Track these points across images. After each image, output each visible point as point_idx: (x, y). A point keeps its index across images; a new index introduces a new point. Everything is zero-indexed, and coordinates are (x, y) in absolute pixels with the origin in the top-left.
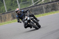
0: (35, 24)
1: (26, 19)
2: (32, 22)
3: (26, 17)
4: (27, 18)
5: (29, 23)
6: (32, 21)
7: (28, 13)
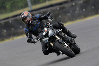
0: (67, 45)
1: (44, 33)
2: (58, 41)
3: (45, 29)
4: (48, 32)
5: (52, 44)
6: (58, 38)
7: (50, 20)
